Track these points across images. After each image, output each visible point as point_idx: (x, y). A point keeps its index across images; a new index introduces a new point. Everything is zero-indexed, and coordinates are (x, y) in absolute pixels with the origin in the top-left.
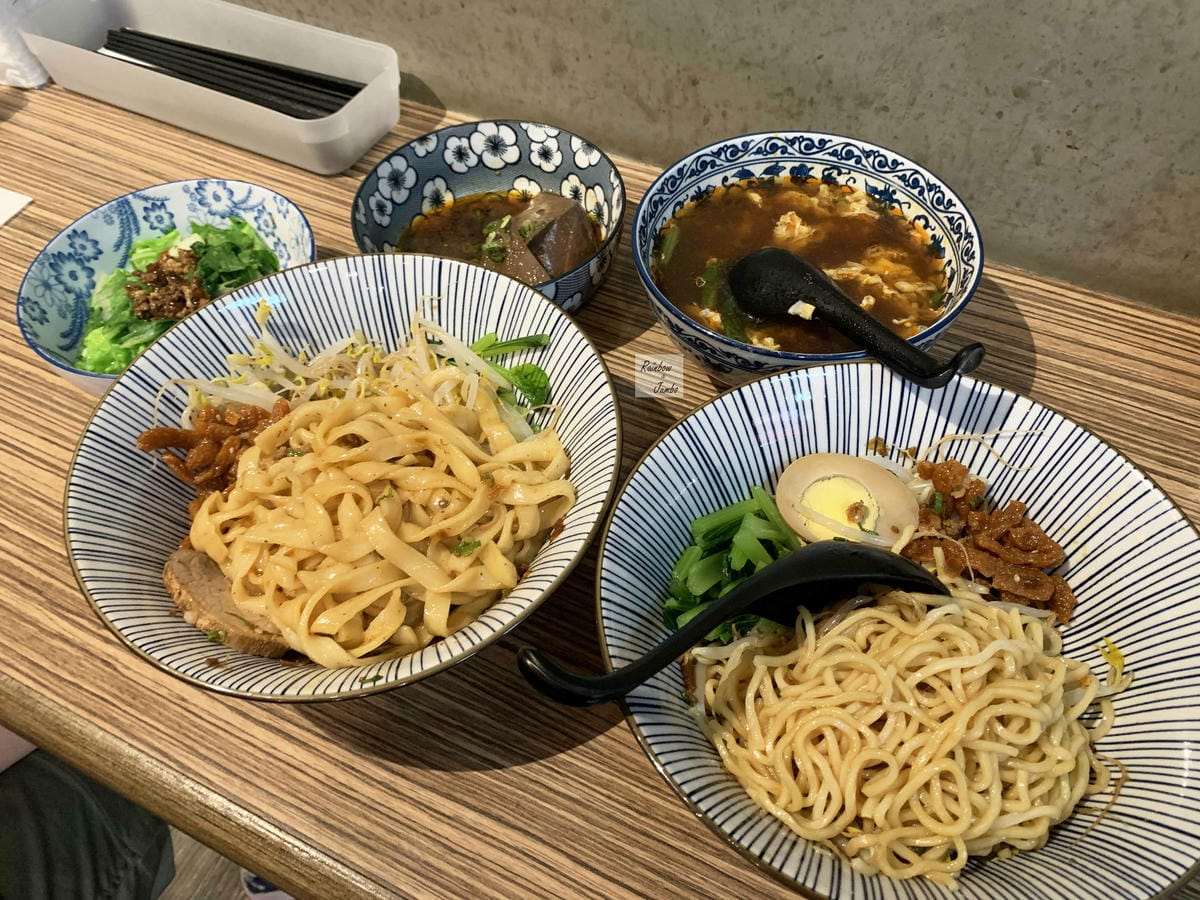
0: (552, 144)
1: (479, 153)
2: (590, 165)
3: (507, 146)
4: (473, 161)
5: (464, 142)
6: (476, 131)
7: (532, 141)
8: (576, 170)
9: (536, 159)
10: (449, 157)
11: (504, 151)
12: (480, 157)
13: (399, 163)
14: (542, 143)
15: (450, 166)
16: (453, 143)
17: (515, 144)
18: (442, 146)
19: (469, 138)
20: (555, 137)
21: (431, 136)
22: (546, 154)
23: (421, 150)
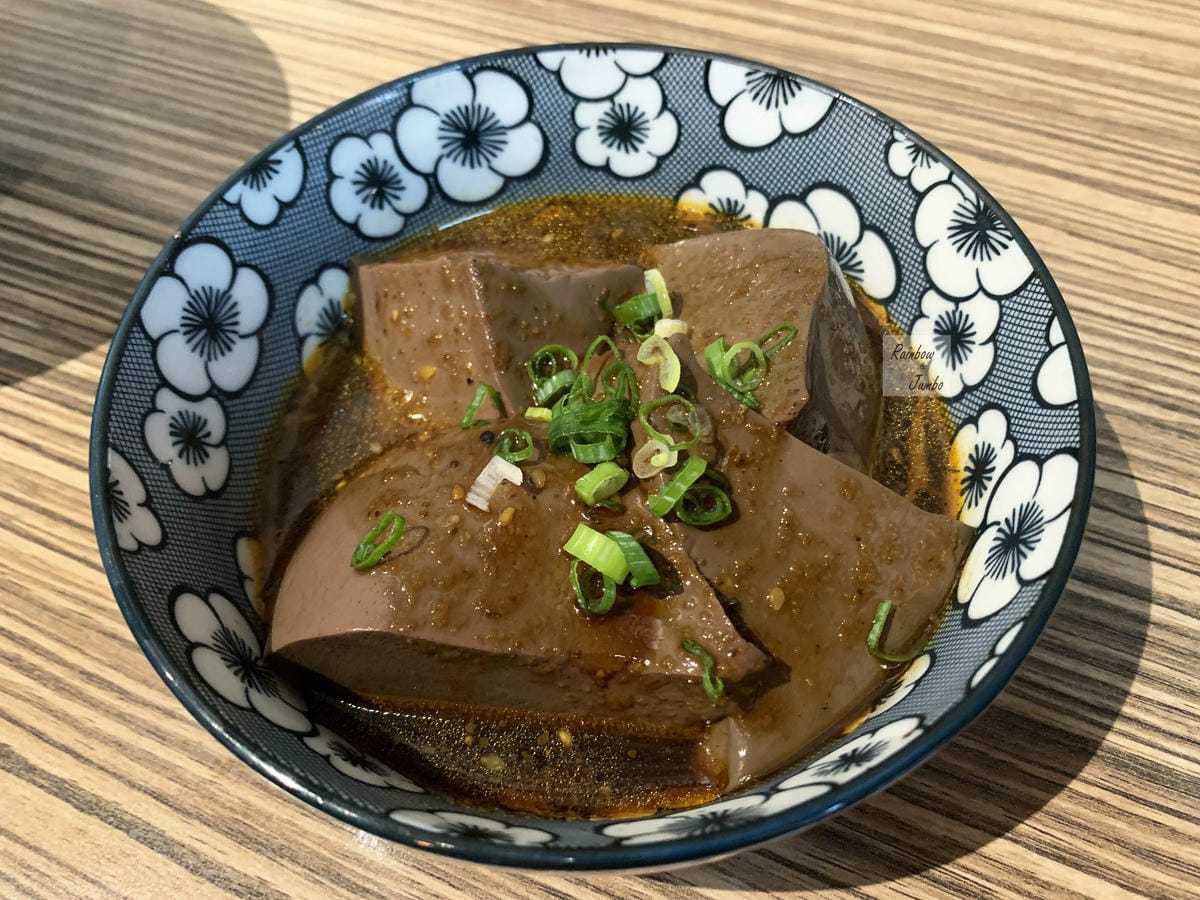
0: (644, 97)
1: (426, 166)
2: (784, 132)
3: (505, 129)
4: (413, 195)
5: (381, 148)
6: (409, 104)
7: (578, 99)
8: (732, 154)
9: (592, 148)
10: (347, 201)
11: (498, 146)
12: (432, 179)
13: (205, 266)
14: (611, 98)
15: (354, 227)
16: (349, 157)
17: (527, 119)
18: (318, 175)
19: (393, 133)
20: (651, 74)
21: (279, 155)
22: (624, 129)
23: (260, 205)
